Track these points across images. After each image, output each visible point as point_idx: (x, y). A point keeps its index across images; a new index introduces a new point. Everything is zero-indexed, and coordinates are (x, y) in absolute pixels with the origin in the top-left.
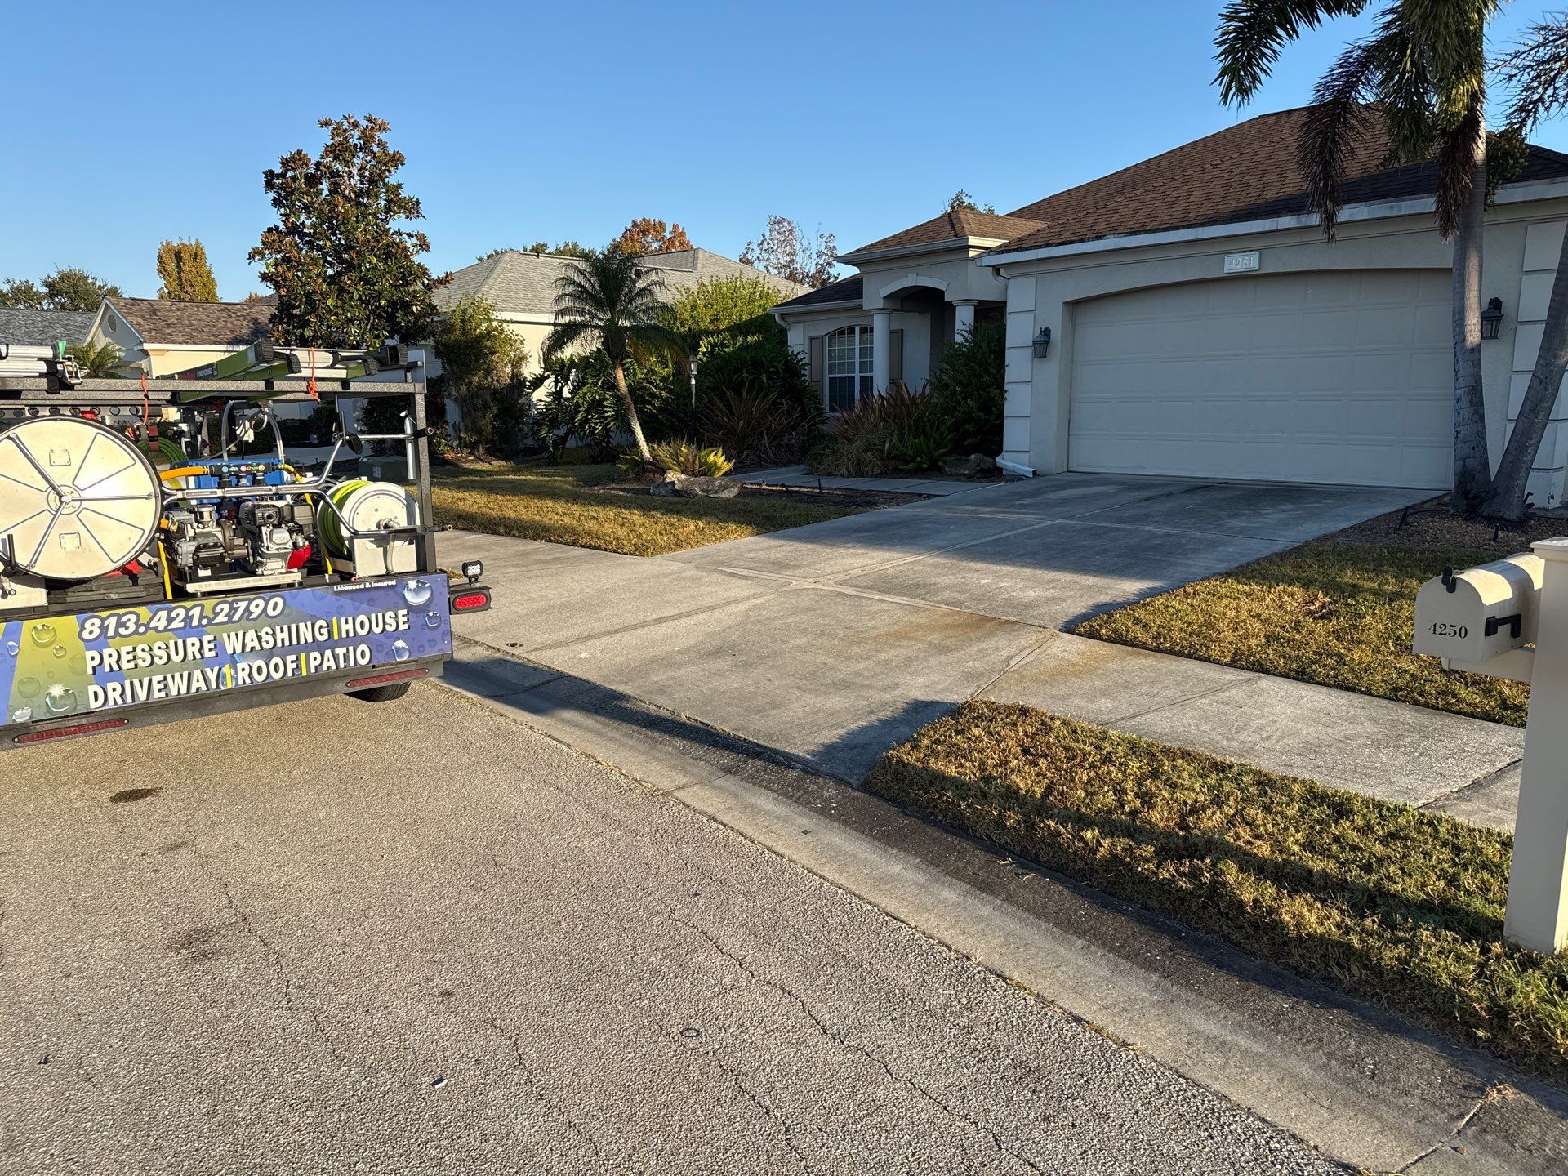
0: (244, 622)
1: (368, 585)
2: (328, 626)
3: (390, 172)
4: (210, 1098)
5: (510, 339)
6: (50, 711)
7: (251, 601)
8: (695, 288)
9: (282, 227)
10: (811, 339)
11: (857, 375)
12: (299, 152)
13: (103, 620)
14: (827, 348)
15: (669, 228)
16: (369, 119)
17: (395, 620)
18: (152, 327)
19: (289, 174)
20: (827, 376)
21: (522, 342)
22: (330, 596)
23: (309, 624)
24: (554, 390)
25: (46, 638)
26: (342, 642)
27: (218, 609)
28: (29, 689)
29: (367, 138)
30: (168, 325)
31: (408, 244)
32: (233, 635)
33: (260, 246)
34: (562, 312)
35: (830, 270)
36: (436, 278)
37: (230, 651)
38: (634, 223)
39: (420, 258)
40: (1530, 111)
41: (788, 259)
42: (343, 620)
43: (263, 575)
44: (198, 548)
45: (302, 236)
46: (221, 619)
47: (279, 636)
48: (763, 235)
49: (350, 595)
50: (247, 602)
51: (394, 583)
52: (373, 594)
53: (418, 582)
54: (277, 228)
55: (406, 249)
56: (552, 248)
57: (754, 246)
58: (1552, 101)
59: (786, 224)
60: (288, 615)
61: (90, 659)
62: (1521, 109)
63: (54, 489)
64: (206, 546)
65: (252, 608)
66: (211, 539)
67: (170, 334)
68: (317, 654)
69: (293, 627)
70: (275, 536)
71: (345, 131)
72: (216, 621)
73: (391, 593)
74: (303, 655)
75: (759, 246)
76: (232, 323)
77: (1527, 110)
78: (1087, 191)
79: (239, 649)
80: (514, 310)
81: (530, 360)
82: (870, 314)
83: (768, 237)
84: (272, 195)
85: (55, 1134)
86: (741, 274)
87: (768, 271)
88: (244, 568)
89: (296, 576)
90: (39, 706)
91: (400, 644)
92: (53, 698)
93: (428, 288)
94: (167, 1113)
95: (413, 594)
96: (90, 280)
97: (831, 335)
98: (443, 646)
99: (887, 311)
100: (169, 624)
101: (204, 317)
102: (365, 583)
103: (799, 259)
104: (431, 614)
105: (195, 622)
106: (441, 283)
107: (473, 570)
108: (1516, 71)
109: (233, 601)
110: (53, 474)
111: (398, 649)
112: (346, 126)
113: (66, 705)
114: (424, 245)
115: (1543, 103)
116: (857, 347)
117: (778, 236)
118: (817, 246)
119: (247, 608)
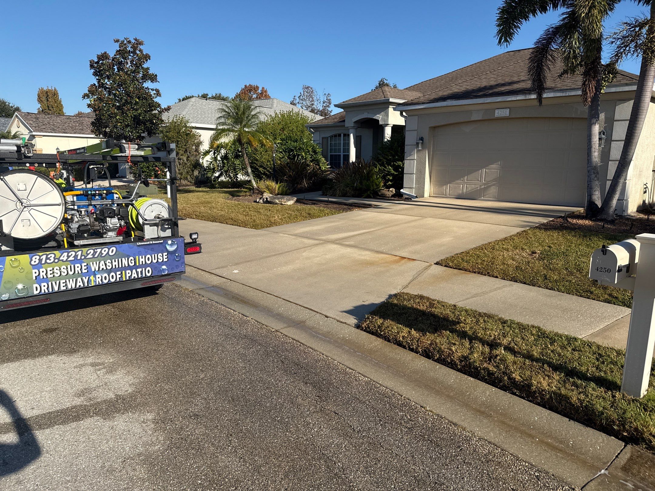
0: (99, 258)
1: (151, 242)
2: (134, 260)
3: (144, 62)
4: (101, 460)
5: (195, 135)
6: (17, 295)
7: (102, 249)
8: (274, 115)
9: (97, 84)
10: (323, 138)
11: (342, 154)
12: (105, 53)
13: (40, 256)
14: (329, 142)
15: (260, 89)
16: (136, 40)
17: (162, 257)
18: (37, 125)
19: (101, 62)
20: (329, 154)
21: (200, 136)
22: (136, 247)
23: (126, 259)
24: (213, 156)
25: (16, 264)
26: (140, 266)
27: (88, 252)
28: (9, 286)
29: (135, 48)
30: (44, 124)
31: (152, 94)
32: (95, 263)
33: (87, 92)
34: (219, 124)
35: (329, 109)
36: (164, 108)
37: (93, 270)
38: (246, 86)
39: (157, 100)
40: (620, 56)
41: (311, 103)
42: (141, 257)
43: (106, 237)
44: (79, 226)
45: (106, 88)
46: (90, 256)
47: (114, 264)
48: (301, 93)
49: (143, 247)
50: (100, 249)
51: (162, 241)
52: (153, 246)
53: (172, 241)
54: (95, 85)
55: (151, 95)
56: (210, 96)
57: (297, 98)
58: (628, 53)
59: (310, 89)
60: (118, 255)
61: (34, 273)
62: (616, 55)
63: (19, 200)
64: (83, 225)
65: (103, 252)
66: (85, 222)
67: (44, 129)
68: (130, 271)
69: (120, 260)
70: (112, 221)
71: (125, 44)
72: (87, 257)
73: (161, 245)
74: (124, 272)
75: (299, 97)
76: (72, 124)
77: (618, 56)
78: (437, 80)
79: (97, 269)
80: (197, 123)
81: (203, 144)
82: (348, 129)
83: (302, 94)
84: (93, 71)
85: (37, 476)
86: (293, 110)
87: (302, 108)
88: (99, 234)
89: (121, 238)
90: (12, 293)
91: (164, 267)
92: (18, 290)
93: (160, 112)
94: (84, 466)
95: (170, 246)
96: (7, 104)
97: (331, 137)
98: (182, 268)
99: (355, 128)
100: (68, 258)
101: (59, 121)
102: (150, 241)
103: (315, 103)
104: (177, 255)
105: (79, 258)
106: (166, 110)
107: (194, 236)
108: (614, 40)
109: (95, 249)
110: (18, 193)
111: (163, 269)
112: (125, 42)
113: (24, 293)
114: (158, 93)
115: (625, 53)
116: (342, 142)
117: (306, 94)
118: (323, 98)
119: (101, 252)
